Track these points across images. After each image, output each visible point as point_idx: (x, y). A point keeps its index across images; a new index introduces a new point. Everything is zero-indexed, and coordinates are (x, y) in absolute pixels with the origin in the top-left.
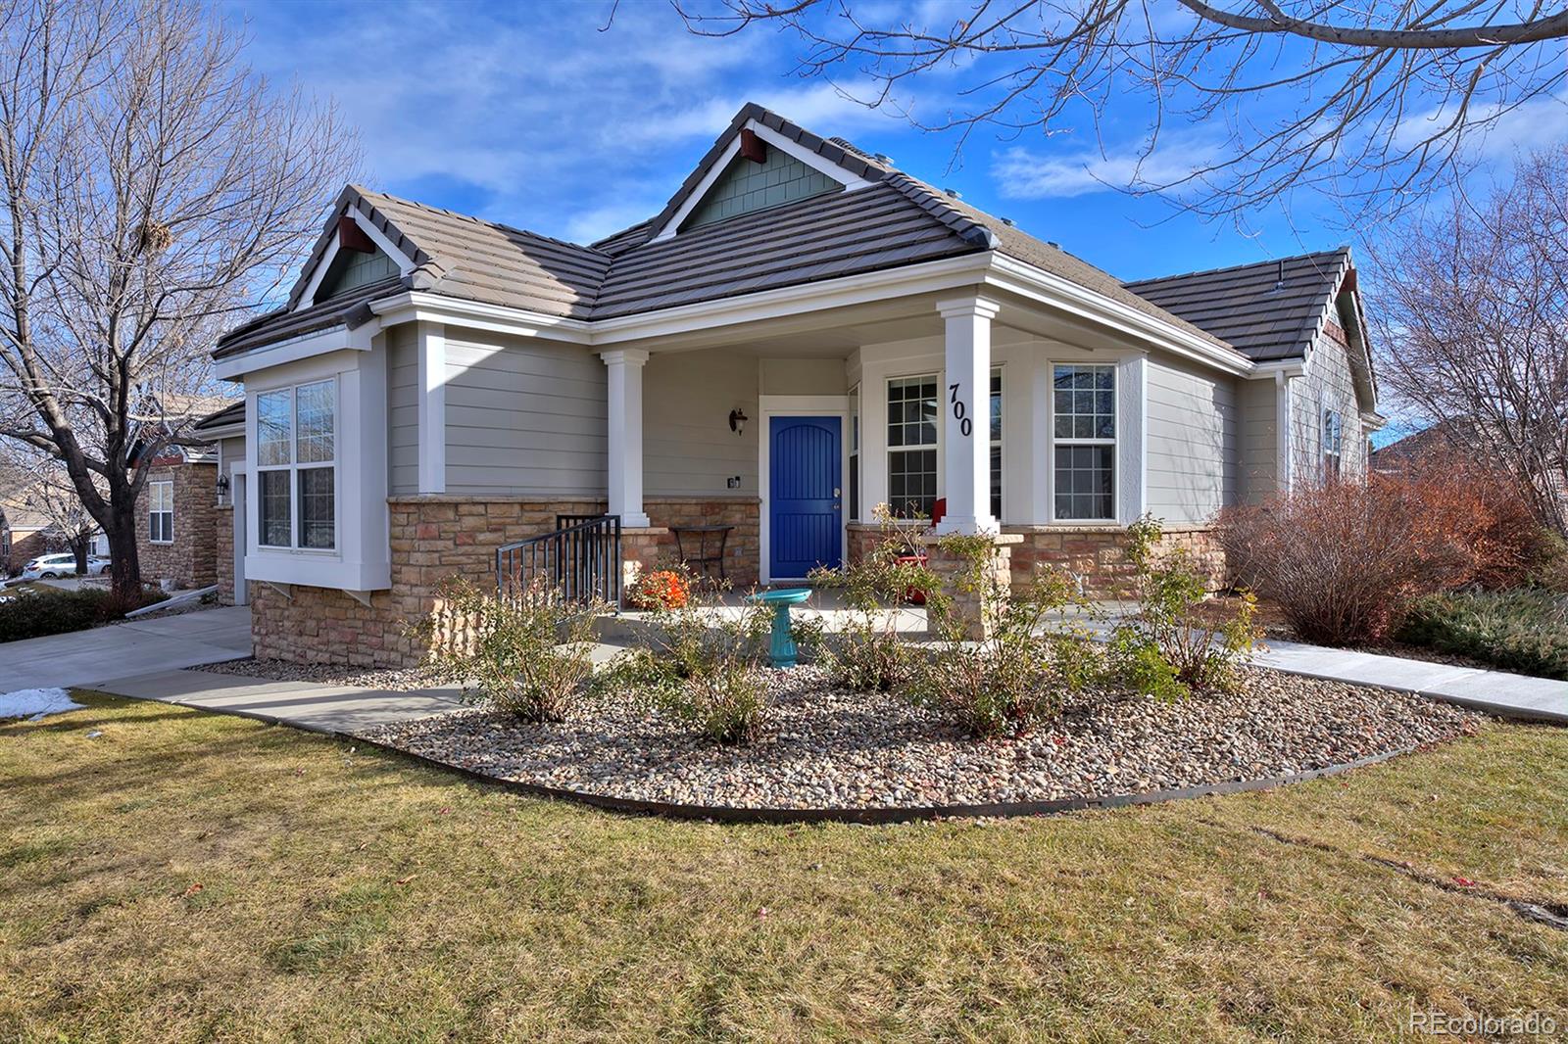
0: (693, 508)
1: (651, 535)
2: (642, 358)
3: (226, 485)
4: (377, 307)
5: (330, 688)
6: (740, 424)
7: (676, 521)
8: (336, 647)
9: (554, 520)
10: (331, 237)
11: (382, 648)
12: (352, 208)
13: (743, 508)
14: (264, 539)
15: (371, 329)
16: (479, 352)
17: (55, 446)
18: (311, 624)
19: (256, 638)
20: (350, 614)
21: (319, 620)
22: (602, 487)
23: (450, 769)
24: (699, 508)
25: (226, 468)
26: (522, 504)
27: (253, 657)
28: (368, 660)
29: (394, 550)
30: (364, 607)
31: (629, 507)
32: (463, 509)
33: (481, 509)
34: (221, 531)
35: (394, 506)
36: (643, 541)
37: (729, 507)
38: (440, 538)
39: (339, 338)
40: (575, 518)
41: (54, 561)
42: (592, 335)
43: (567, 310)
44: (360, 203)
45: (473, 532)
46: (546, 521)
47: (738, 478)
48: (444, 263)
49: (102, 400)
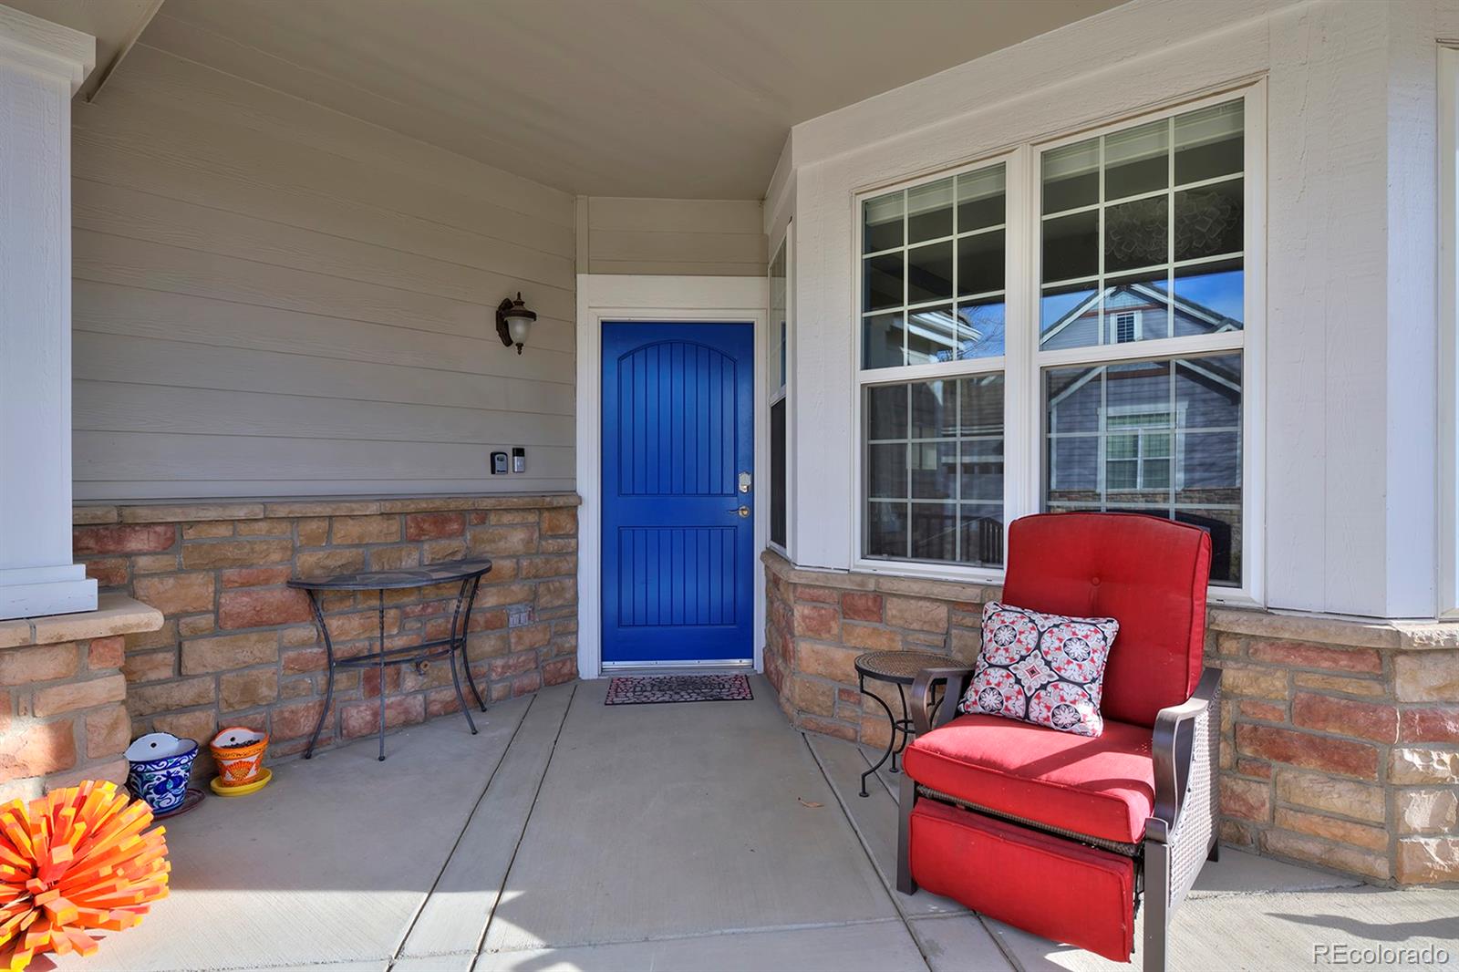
0: (374, 527)
6: (518, 328)
7: (312, 563)
13: (532, 518)
24: (394, 526)
37: (493, 518)
47: (519, 452)
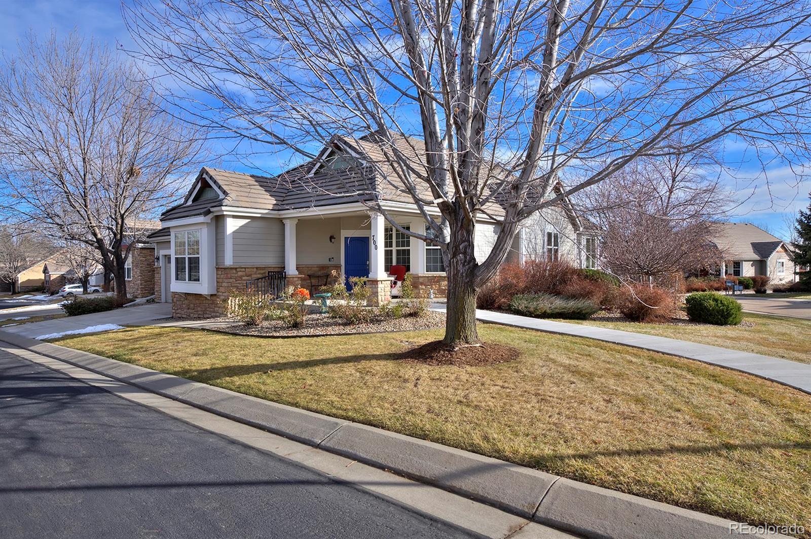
0: (316, 268)
1: (298, 278)
2: (296, 221)
3: (158, 259)
4: (212, 210)
5: (198, 322)
6: (333, 240)
7: (309, 273)
8: (200, 312)
9: (267, 273)
10: (198, 182)
11: (214, 312)
12: (204, 174)
13: (335, 268)
14: (177, 279)
15: (211, 216)
16: (243, 222)
17: (96, 244)
18: (192, 305)
19: (174, 311)
20: (204, 302)
21: (194, 304)
22: (284, 262)
23: (229, 333)
24: (318, 268)
25: (158, 252)
26: (257, 268)
27: (173, 317)
28: (210, 316)
29: (217, 282)
30: (209, 300)
31: (291, 269)
32: (238, 270)
33: (244, 270)
34: (156, 275)
35: (217, 269)
36: (297, 279)
37: (330, 268)
38: (231, 278)
39: (201, 219)
40: (273, 272)
41: (72, 288)
42: (279, 215)
43: (271, 207)
44: (207, 173)
45: (241, 277)
46: (265, 273)
47: (333, 258)
48: (233, 195)
49: (113, 227)
